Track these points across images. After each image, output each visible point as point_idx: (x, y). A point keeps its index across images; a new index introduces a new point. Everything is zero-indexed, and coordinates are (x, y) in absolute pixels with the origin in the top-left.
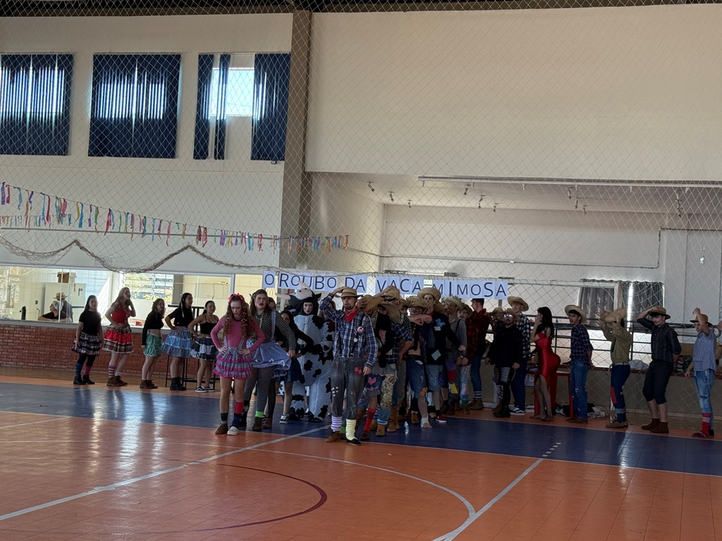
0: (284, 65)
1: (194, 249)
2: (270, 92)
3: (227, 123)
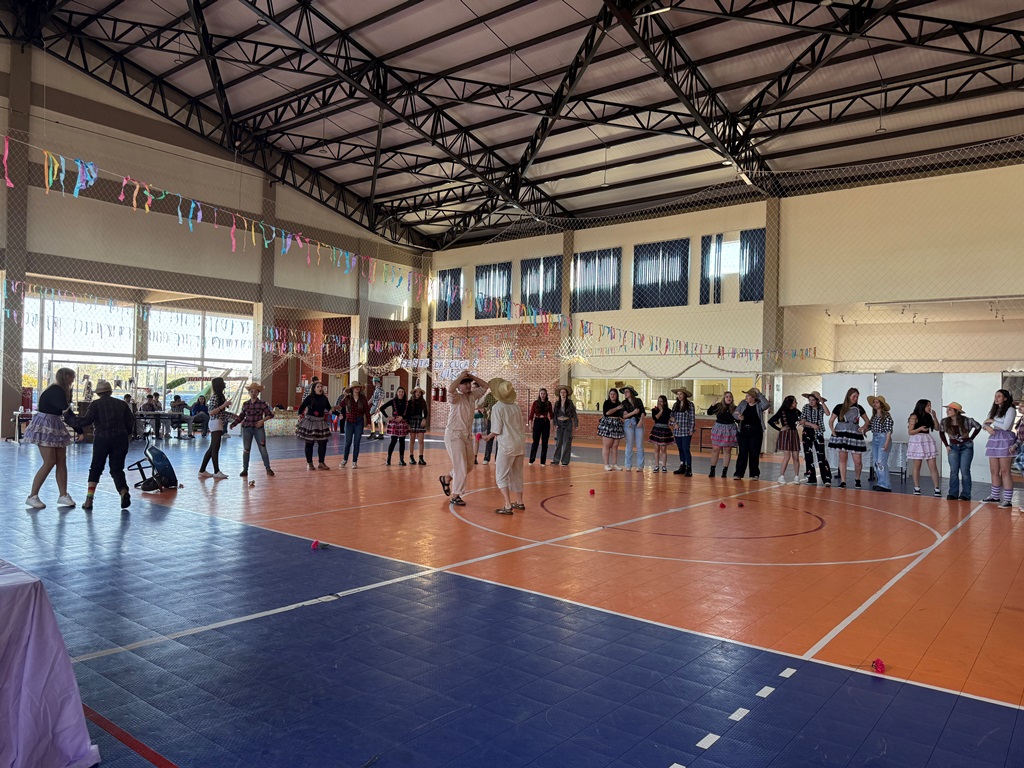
0: (761, 241)
1: (704, 362)
2: (752, 258)
3: (722, 277)
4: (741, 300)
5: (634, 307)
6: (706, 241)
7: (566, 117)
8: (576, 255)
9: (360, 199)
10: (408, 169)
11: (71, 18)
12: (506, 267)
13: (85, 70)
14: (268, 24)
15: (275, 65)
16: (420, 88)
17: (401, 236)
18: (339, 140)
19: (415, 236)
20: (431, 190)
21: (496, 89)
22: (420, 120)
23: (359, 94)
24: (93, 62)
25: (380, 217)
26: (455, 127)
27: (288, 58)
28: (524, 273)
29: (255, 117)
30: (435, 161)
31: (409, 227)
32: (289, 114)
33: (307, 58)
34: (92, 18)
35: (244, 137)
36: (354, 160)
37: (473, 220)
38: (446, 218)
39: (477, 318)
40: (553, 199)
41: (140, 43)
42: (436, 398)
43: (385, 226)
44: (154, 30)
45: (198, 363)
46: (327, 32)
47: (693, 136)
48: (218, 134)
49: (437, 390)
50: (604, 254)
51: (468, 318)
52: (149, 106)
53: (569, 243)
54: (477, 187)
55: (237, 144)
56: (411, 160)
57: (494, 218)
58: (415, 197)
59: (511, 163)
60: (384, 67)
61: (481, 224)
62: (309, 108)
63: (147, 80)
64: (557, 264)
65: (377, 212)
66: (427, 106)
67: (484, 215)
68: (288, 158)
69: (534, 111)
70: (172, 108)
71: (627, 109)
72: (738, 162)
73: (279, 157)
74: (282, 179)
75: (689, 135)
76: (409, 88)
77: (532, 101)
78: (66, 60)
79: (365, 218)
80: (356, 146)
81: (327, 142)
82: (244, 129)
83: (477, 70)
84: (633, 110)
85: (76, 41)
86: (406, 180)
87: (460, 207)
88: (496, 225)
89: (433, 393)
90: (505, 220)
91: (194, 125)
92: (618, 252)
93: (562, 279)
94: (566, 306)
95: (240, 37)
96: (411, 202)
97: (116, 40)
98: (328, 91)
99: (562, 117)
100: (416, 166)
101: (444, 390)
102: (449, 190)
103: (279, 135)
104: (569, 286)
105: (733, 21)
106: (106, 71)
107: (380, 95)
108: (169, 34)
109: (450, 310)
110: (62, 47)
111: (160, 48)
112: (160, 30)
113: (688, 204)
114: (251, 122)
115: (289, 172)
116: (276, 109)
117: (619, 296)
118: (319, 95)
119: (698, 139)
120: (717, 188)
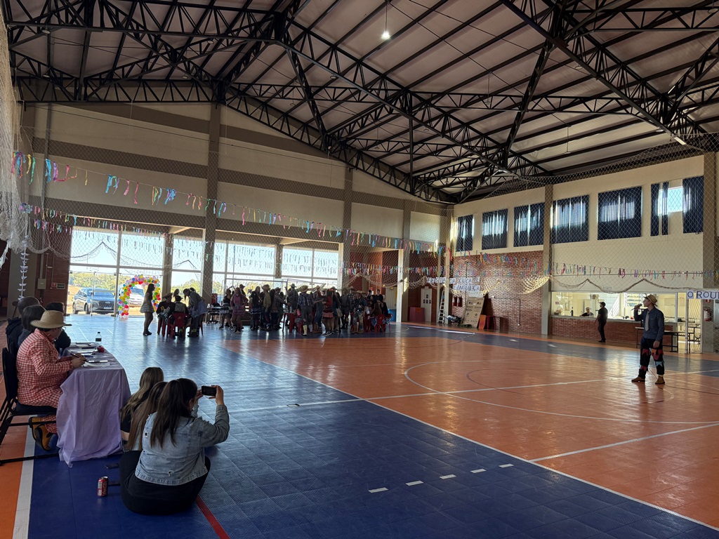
0: (700, 182)
1: (647, 281)
3: (669, 216)
4: (684, 232)
5: (600, 238)
6: (655, 189)
7: (532, 110)
8: (555, 202)
9: (405, 174)
10: (432, 154)
11: (239, 87)
12: (503, 213)
13: (247, 115)
14: (337, 78)
15: (346, 100)
16: (433, 102)
17: (432, 196)
18: (388, 140)
19: (441, 194)
20: (449, 165)
21: (482, 97)
22: (434, 123)
23: (395, 112)
24: (251, 108)
25: (418, 185)
26: (459, 124)
27: (352, 95)
28: (516, 217)
29: (338, 131)
30: (449, 146)
31: (438, 190)
32: (357, 127)
33: (363, 93)
34: (250, 85)
35: (334, 142)
36: (397, 151)
37: (479, 183)
38: (460, 182)
39: (484, 248)
40: (535, 164)
41: (274, 96)
42: (455, 304)
43: (421, 191)
44: (281, 87)
45: (310, 280)
46: (372, 76)
47: (631, 114)
48: (319, 143)
49: (456, 299)
50: (575, 200)
51: (477, 248)
52: (280, 131)
53: (549, 194)
54: (479, 161)
55: (329, 148)
56: (433, 148)
57: (494, 180)
58: (439, 170)
59: (501, 142)
60: (410, 92)
61: (485, 184)
62: (368, 122)
63: (280, 115)
64: (541, 209)
65: (416, 181)
66: (439, 113)
67: (486, 178)
68: (361, 153)
69: (510, 108)
70: (293, 130)
71: (578, 100)
72: (671, 129)
73: (354, 153)
74: (356, 167)
75: (628, 113)
76: (426, 103)
77: (508, 102)
78: (237, 110)
79: (408, 186)
80: (399, 142)
81: (380, 142)
82: (334, 138)
83: (470, 86)
84: (583, 100)
85: (243, 98)
86: (432, 160)
87: (469, 174)
88: (495, 185)
89: (453, 301)
90: (502, 180)
91: (305, 140)
92: (586, 199)
93: (544, 219)
94: (547, 238)
95: (326, 86)
96: (436, 173)
97: (261, 96)
98: (378, 111)
99: (530, 110)
100: (436, 151)
101: (461, 299)
102: (461, 164)
103: (353, 140)
104: (549, 225)
105: (645, 32)
106: (257, 114)
107: (408, 111)
108: (288, 89)
109: (465, 244)
110: (235, 103)
111: (283, 97)
112: (284, 87)
113: (633, 162)
114: (337, 134)
115: (360, 161)
116: (350, 125)
117: (588, 231)
118: (373, 114)
119: (636, 115)
120: (655, 149)
